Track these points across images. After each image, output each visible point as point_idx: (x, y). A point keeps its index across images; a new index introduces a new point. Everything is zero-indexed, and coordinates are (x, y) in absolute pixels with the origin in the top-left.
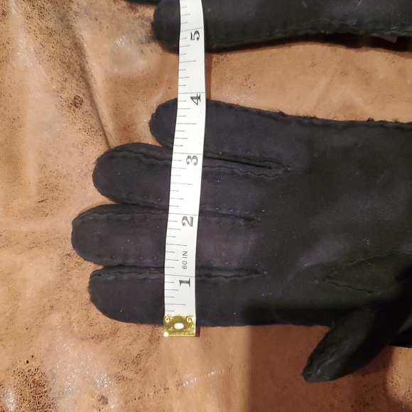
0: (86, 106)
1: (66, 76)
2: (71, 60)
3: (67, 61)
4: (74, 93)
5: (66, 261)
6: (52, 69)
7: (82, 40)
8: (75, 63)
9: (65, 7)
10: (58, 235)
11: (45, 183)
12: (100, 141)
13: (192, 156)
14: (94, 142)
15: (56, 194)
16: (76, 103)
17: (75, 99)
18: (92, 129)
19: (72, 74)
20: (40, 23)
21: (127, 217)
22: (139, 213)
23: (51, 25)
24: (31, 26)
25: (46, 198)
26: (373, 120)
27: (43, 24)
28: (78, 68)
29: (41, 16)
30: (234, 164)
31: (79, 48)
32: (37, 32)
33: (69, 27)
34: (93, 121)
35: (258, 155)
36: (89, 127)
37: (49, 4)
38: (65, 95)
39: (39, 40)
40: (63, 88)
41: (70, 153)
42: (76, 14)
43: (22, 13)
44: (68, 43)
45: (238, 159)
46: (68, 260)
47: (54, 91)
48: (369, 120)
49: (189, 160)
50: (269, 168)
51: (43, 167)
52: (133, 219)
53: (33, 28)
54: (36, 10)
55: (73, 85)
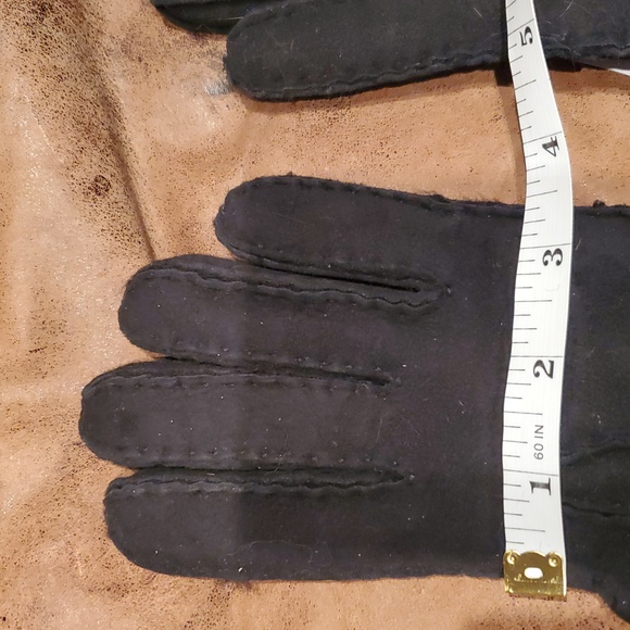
0: (117, 191)
1: (83, 142)
2: (94, 120)
3: (86, 120)
4: (95, 171)
5: (73, 455)
6: (58, 131)
7: (116, 94)
8: (101, 126)
9: (90, 40)
10: (61, 411)
11: (41, 320)
12: (137, 251)
13: (553, 250)
14: (127, 253)
15: (60, 339)
16: (98, 188)
17: (96, 181)
18: (125, 231)
19: (94, 142)
20: (43, 60)
21: (171, 381)
22: (192, 373)
23: (62, 63)
24: (26, 63)
25: (42, 345)
26: (603, 204)
27: (47, 61)
28: (105, 133)
29: (46, 48)
30: (353, 284)
31: (110, 105)
32: (38, 73)
33: (94, 71)
34: (127, 219)
35: (393, 267)
36: (120, 228)
37: (61, 33)
38: (79, 174)
39: (40, 85)
40: (76, 163)
42: (108, 51)
43: (14, 43)
44: (90, 94)
45: (359, 276)
46: (76, 452)
47: (62, 166)
48: (595, 204)
49: (548, 258)
50: (415, 290)
51: (38, 293)
52: (179, 384)
53: (31, 67)
54: (38, 39)
55: (94, 159)
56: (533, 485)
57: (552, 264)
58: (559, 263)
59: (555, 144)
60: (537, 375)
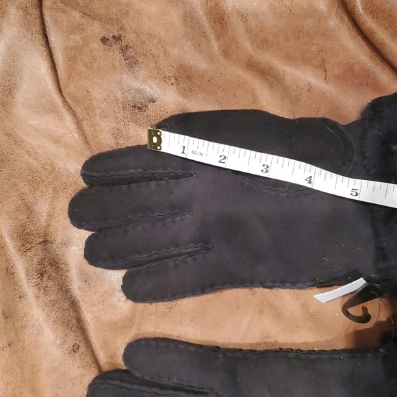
0: (83, 349)
1: (66, 332)
2: (69, 318)
3: (66, 320)
4: (72, 343)
6: (56, 330)
7: (77, 297)
8: (73, 319)
9: (63, 277)
13: (268, 169)
16: (75, 349)
17: (74, 346)
18: (87, 364)
19: (71, 329)
23: (53, 297)
27: (47, 299)
28: (75, 321)
29: (46, 294)
31: (75, 304)
32: (44, 306)
33: (67, 291)
34: (88, 358)
37: (51, 282)
38: (66, 346)
39: (45, 311)
40: (65, 342)
41: (73, 383)
44: (66, 306)
54: (42, 290)
55: (72, 337)
56: (184, 147)
57: (263, 168)
58: (262, 171)
59: (310, 183)
60: (221, 156)
